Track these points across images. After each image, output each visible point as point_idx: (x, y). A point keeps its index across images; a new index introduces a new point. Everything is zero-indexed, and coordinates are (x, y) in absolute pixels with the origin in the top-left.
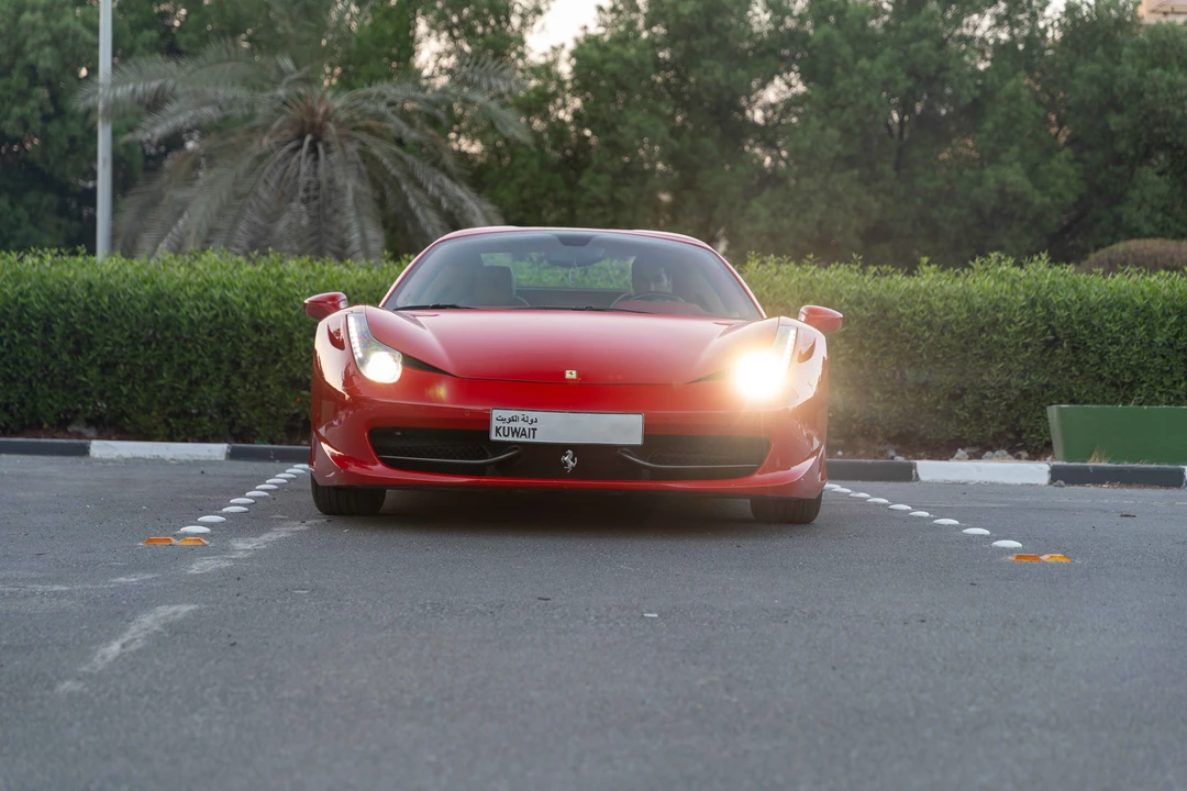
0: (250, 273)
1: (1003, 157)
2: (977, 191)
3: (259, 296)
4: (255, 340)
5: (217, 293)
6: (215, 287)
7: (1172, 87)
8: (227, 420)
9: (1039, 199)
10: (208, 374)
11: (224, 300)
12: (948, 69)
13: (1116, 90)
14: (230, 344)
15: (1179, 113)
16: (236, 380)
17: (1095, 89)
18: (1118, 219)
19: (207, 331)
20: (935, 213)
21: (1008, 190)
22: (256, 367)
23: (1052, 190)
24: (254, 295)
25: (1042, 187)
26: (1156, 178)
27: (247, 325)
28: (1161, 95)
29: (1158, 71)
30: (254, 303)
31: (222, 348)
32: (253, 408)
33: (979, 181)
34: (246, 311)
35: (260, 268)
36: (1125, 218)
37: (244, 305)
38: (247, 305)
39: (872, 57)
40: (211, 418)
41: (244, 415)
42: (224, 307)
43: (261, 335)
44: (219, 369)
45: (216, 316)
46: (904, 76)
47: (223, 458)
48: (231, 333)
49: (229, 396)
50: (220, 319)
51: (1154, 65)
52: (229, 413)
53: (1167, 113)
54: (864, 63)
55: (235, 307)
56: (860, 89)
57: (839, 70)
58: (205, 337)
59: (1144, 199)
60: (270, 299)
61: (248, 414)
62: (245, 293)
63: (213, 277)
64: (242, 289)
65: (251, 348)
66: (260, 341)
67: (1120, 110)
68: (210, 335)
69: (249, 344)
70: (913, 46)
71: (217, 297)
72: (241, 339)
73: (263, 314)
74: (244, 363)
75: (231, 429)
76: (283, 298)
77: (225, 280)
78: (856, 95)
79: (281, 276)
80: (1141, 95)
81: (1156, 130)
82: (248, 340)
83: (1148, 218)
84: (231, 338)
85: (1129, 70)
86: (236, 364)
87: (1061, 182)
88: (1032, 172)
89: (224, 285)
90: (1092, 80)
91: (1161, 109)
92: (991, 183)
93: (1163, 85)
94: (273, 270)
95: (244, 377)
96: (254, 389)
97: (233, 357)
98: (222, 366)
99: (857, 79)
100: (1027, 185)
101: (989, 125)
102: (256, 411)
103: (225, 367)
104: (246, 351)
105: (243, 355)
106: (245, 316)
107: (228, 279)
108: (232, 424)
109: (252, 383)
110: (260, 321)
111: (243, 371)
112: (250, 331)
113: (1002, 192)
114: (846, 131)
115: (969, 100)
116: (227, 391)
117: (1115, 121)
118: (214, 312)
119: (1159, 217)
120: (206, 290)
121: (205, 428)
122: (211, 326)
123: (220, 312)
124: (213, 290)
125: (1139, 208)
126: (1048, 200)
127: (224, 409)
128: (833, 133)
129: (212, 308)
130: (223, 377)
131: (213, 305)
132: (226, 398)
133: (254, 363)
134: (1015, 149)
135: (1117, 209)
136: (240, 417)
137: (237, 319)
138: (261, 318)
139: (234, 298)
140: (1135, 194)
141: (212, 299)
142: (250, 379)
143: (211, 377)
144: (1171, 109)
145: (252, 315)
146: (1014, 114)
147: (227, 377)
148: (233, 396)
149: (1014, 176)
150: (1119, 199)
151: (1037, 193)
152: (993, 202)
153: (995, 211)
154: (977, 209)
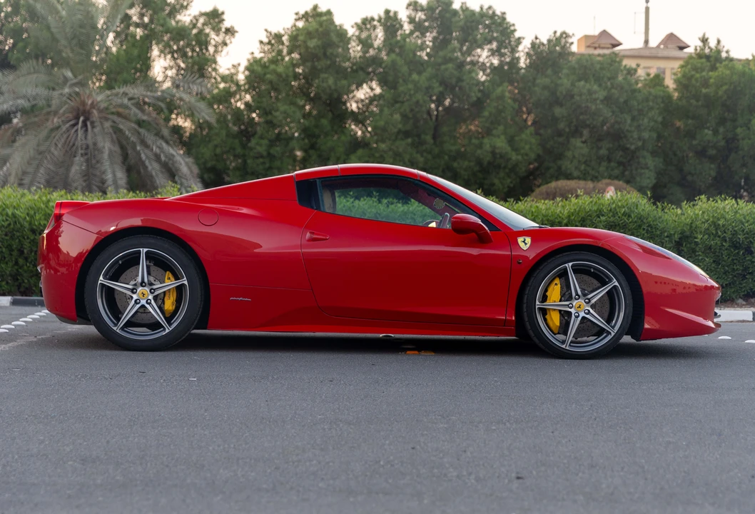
0: (30, 200)
1: (494, 132)
2: (479, 152)
3: (35, 213)
4: (32, 238)
5: (10, 212)
6: (8, 208)
7: (590, 92)
8: (16, 284)
9: (514, 157)
10: (5, 258)
11: (13, 215)
12: (462, 81)
13: (558, 94)
14: (17, 241)
15: (594, 107)
16: (21, 261)
17: (546, 93)
18: (560, 168)
19: (4, 233)
20: (455, 165)
21: (497, 151)
22: (33, 254)
23: (522, 151)
24: (32, 212)
25: (516, 150)
26: (582, 145)
27: (28, 230)
28: (584, 97)
29: (582, 83)
30: (32, 217)
31: (13, 243)
32: (31, 277)
33: (480, 146)
34: (27, 222)
35: (36, 197)
36: (563, 168)
37: (25, 218)
38: (28, 218)
39: (419, 73)
40: (7, 283)
41: (26, 281)
42: (14, 219)
43: (36, 235)
44: (11, 255)
45: (9, 224)
46: (437, 84)
47: (8, 304)
48: (18, 234)
49: (17, 270)
50: (12, 226)
51: (580, 80)
52: (18, 279)
53: (587, 107)
54: (415, 76)
55: (21, 220)
56: (412, 92)
57: (401, 81)
58: (3, 236)
59: (574, 157)
60: (41, 215)
61: (28, 280)
62: (27, 211)
63: (8, 202)
64: (25, 209)
65: (30, 243)
66: (35, 239)
67: (561, 105)
68: (6, 235)
69: (28, 241)
70: (443, 67)
71: (10, 213)
72: (24, 238)
73: (36, 223)
74: (25, 251)
75: (19, 289)
76: (49, 214)
77: (15, 204)
78: (410, 95)
79: (49, 201)
80: (572, 96)
81: (581, 117)
82: (28, 238)
83: (576, 168)
84: (18, 237)
85: (565, 82)
86: (21, 252)
87: (527, 147)
88: (511, 141)
89: (14, 208)
90: (545, 88)
91: (584, 105)
92: (487, 147)
93: (585, 91)
94: (44, 198)
95: (26, 259)
96: (32, 266)
97: (19, 247)
98: (13, 253)
99: (411, 86)
100: (509, 149)
101: (486, 114)
102: (33, 278)
103: (15, 253)
104: (27, 244)
105: (25, 247)
106: (26, 225)
107: (17, 203)
108: (19, 286)
109: (30, 263)
110: (35, 227)
111: (26, 256)
112: (29, 233)
113: (493, 153)
114: (404, 116)
115: (475, 99)
116: (16, 267)
117: (558, 111)
118: (8, 222)
119: (583, 167)
120: (4, 209)
121: (3, 288)
122: (7, 230)
123: (12, 223)
124: (8, 210)
125: (572, 162)
126: (520, 157)
127: (15, 277)
128: (397, 117)
129: (7, 220)
130: (14, 259)
131: (8, 218)
132: (15, 271)
133: (31, 251)
134: (501, 128)
135: (559, 162)
136: (24, 282)
137: (21, 226)
138: (36, 225)
139: (20, 214)
140: (569, 154)
141: (7, 215)
142: (29, 260)
143: (7, 259)
144: (589, 105)
145: (30, 224)
146: (500, 107)
147: (16, 259)
148: (20, 270)
149: (501, 143)
150: (560, 156)
151: (514, 153)
152: (488, 158)
153: (489, 163)
154: (479, 162)
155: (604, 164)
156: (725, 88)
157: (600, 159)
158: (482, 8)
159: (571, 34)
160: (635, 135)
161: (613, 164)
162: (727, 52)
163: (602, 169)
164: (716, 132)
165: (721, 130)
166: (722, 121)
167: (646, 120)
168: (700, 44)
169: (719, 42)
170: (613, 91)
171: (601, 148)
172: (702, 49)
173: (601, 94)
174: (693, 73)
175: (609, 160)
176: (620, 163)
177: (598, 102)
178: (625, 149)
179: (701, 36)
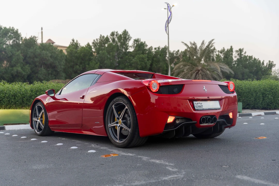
1: (17, 66)
7: (46, 54)
9: (24, 73)
13: (36, 54)
15: (48, 58)
17: (32, 54)
18: (37, 76)
20: (4, 76)
25: (24, 71)
29: (44, 51)
33: (13, 70)
51: (42, 50)
53: (46, 58)
67: (37, 58)
80: (41, 55)
81: (43, 61)
85: (38, 51)
87: (27, 70)
88: (22, 68)
90: (32, 52)
92: (15, 70)
101: (14, 60)
113: (17, 72)
115: (10, 55)
117: (36, 59)
119: (44, 76)
126: (25, 73)
134: (19, 64)
140: (40, 72)
146: (19, 58)
149: (19, 69)
150: (37, 73)
151: (23, 72)
152: (16, 73)
153: (16, 75)
154: (12, 75)
155: (50, 75)
156: (83, 54)
157: (49, 74)
158: (10, 27)
159: (37, 37)
160: (59, 67)
161: (53, 75)
162: (79, 44)
163: (50, 77)
164: (80, 67)
165: (81, 66)
166: (81, 63)
167: (62, 63)
168: (72, 41)
169: (77, 41)
170: (53, 54)
171: (49, 71)
172: (73, 43)
173: (50, 55)
174: (73, 49)
175: (51, 74)
176: (54, 75)
177: (49, 57)
178: (56, 71)
179: (72, 39)
